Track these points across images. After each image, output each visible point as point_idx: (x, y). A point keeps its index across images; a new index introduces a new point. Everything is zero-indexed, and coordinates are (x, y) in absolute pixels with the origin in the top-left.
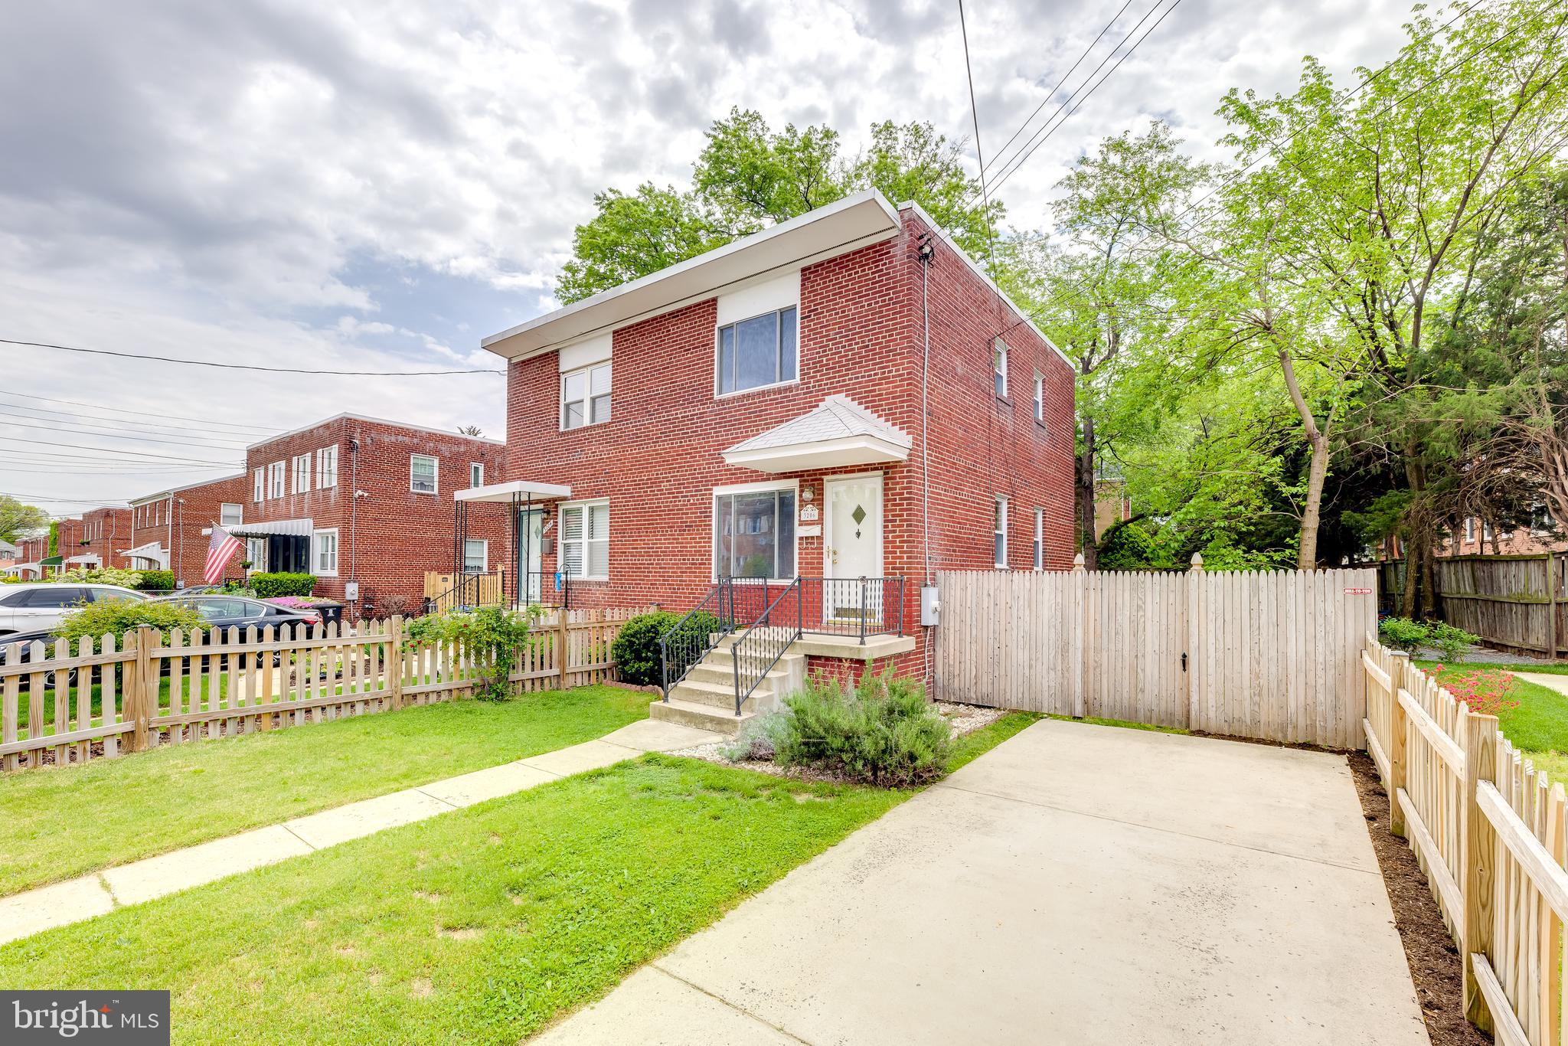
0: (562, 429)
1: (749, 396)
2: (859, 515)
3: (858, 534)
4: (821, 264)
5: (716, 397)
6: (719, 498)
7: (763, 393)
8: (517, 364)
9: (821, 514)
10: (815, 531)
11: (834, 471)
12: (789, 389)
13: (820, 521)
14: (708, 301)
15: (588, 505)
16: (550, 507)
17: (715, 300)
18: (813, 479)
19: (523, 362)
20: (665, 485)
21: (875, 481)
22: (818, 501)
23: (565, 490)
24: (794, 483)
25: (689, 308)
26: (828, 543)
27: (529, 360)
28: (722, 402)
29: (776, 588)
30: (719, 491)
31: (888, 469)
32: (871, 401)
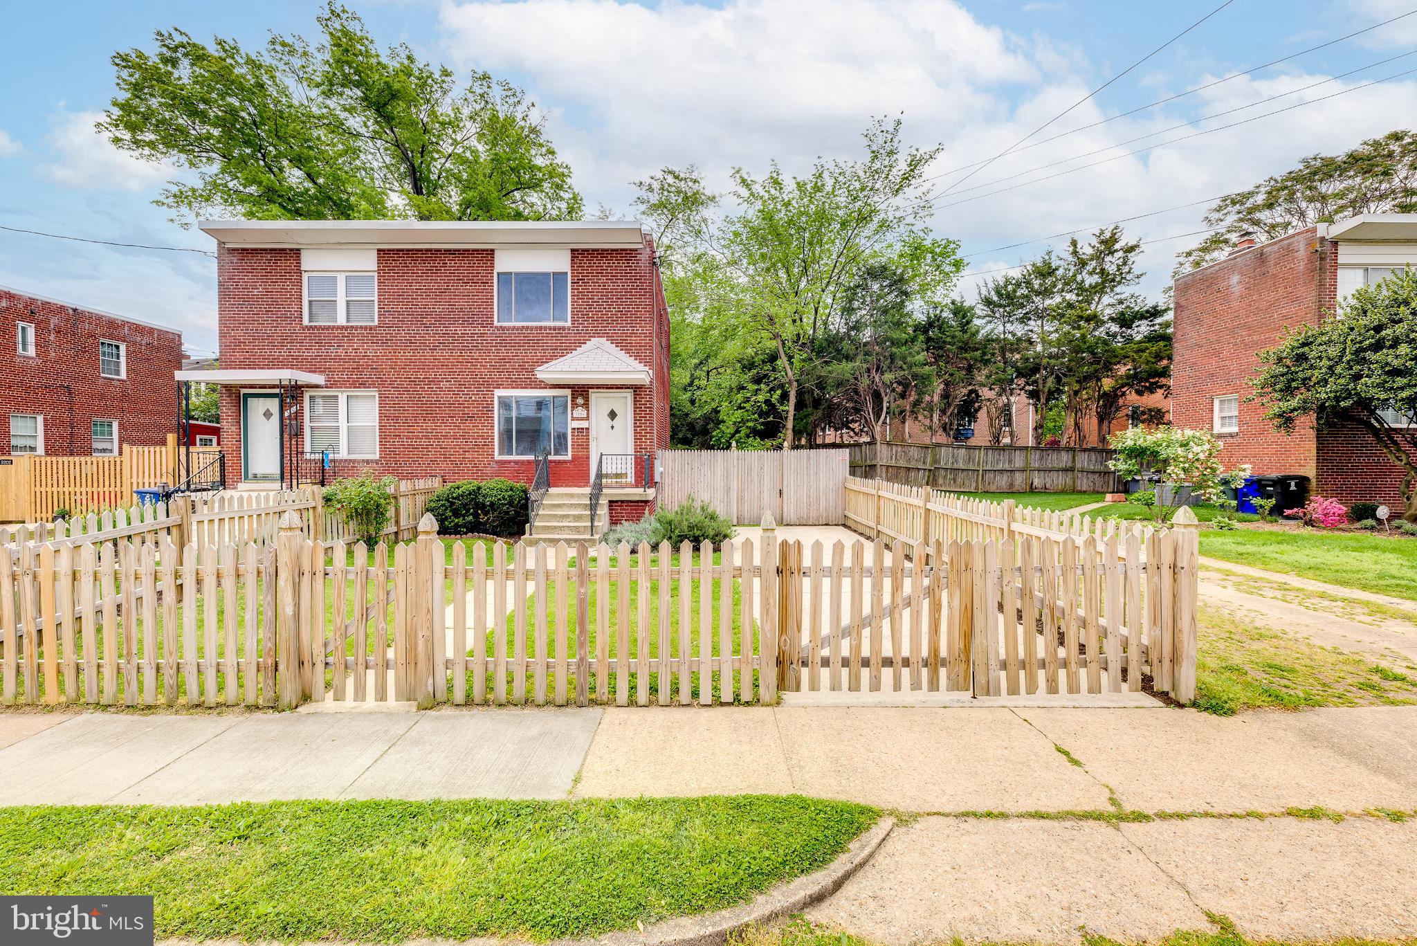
0: (306, 322)
1: (528, 327)
2: (613, 415)
3: (612, 427)
4: (587, 250)
5: (496, 323)
6: (499, 397)
7: (541, 328)
8: (234, 250)
9: (588, 414)
10: (584, 424)
11: (598, 387)
12: (564, 329)
13: (587, 418)
14: (487, 250)
15: (345, 395)
16: (291, 394)
17: (493, 250)
18: (581, 392)
19: (243, 250)
20: (444, 384)
21: (629, 395)
22: (586, 405)
23: (319, 379)
24: (568, 392)
25: (468, 250)
26: (592, 434)
27: (256, 250)
28: (503, 328)
29: (554, 462)
30: (499, 393)
31: (637, 389)
32: (623, 344)
